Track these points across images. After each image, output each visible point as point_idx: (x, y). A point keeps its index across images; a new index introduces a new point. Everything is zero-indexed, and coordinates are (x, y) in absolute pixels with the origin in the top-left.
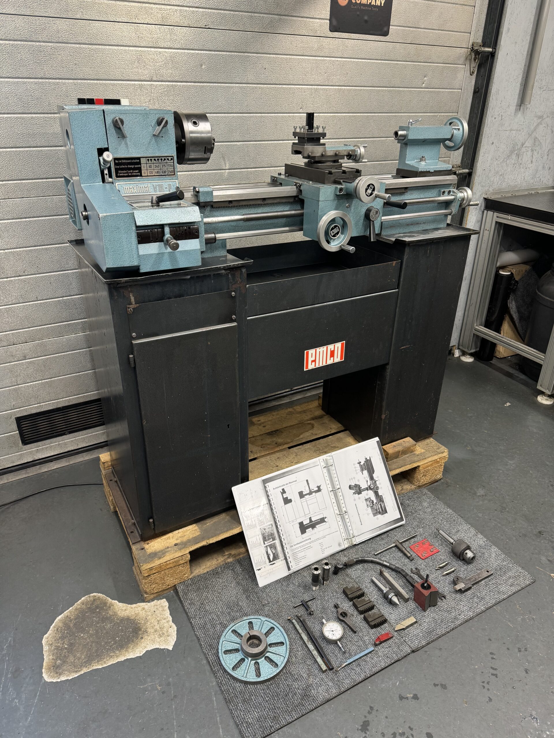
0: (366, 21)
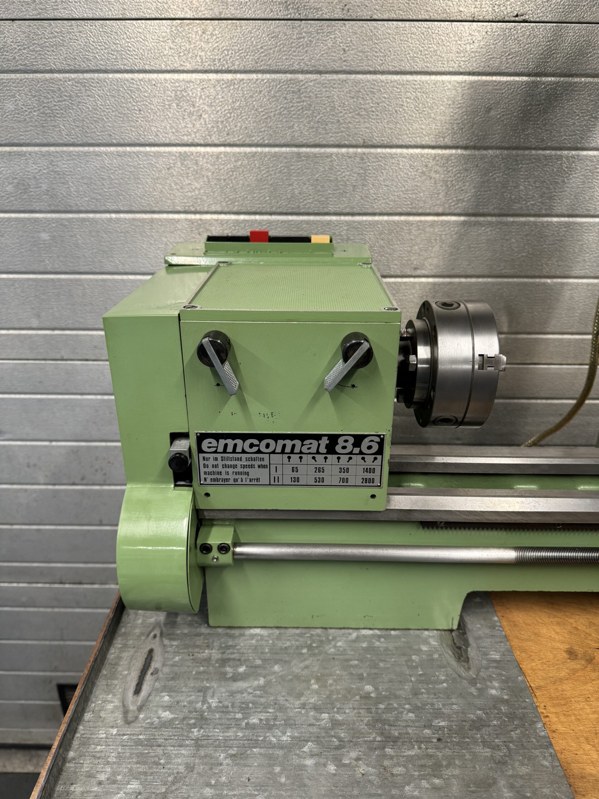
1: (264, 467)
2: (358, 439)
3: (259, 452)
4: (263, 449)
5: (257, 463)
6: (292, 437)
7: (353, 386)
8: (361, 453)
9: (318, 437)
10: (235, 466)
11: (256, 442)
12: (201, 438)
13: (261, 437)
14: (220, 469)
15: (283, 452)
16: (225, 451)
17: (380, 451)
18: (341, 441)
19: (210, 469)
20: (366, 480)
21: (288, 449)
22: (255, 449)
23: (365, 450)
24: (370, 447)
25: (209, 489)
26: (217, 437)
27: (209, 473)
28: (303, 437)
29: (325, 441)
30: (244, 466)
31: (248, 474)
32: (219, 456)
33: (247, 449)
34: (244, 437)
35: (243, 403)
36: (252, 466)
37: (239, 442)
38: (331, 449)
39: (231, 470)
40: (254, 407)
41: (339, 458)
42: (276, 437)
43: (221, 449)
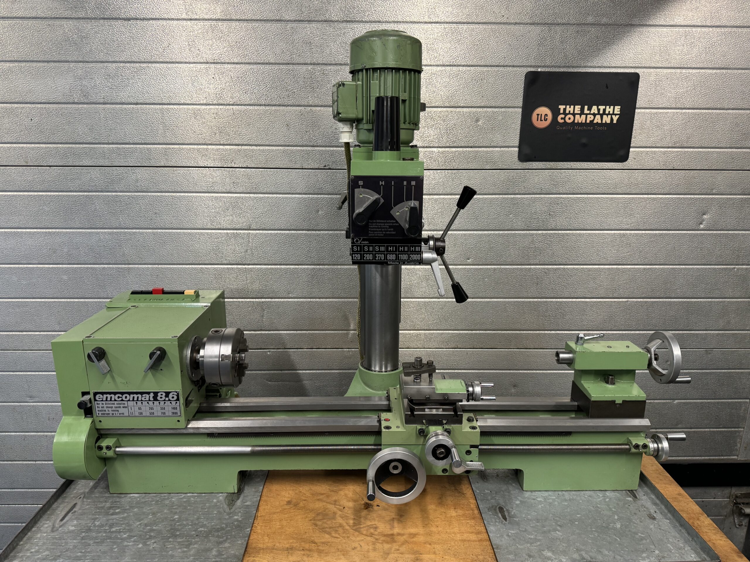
0: (584, 145)
1: (126, 407)
2: (167, 394)
3: (122, 400)
4: (124, 399)
5: (122, 406)
6: (137, 393)
7: (161, 370)
8: (169, 400)
9: (149, 393)
10: (112, 407)
11: (120, 396)
12: (95, 394)
13: (122, 393)
14: (105, 409)
15: (133, 400)
16: (106, 400)
17: (178, 399)
18: (159, 394)
19: (101, 409)
20: (173, 413)
21: (135, 399)
22: (120, 399)
23: (171, 399)
24: (173, 397)
25: (101, 419)
26: (103, 393)
27: (100, 411)
28: (142, 393)
29: (152, 395)
30: (116, 407)
31: (118, 411)
32: (104, 402)
33: (117, 399)
34: (115, 393)
35: (113, 378)
36: (120, 407)
37: (113, 396)
38: (155, 399)
39: (110, 409)
40: (119, 380)
41: (159, 403)
42: (130, 393)
43: (105, 399)
